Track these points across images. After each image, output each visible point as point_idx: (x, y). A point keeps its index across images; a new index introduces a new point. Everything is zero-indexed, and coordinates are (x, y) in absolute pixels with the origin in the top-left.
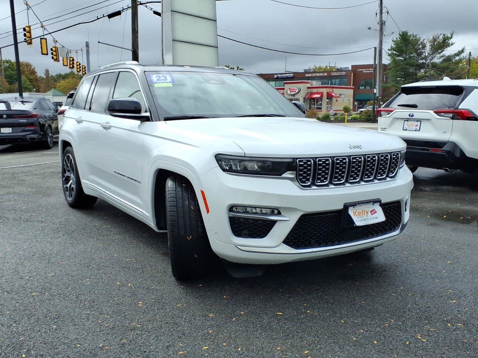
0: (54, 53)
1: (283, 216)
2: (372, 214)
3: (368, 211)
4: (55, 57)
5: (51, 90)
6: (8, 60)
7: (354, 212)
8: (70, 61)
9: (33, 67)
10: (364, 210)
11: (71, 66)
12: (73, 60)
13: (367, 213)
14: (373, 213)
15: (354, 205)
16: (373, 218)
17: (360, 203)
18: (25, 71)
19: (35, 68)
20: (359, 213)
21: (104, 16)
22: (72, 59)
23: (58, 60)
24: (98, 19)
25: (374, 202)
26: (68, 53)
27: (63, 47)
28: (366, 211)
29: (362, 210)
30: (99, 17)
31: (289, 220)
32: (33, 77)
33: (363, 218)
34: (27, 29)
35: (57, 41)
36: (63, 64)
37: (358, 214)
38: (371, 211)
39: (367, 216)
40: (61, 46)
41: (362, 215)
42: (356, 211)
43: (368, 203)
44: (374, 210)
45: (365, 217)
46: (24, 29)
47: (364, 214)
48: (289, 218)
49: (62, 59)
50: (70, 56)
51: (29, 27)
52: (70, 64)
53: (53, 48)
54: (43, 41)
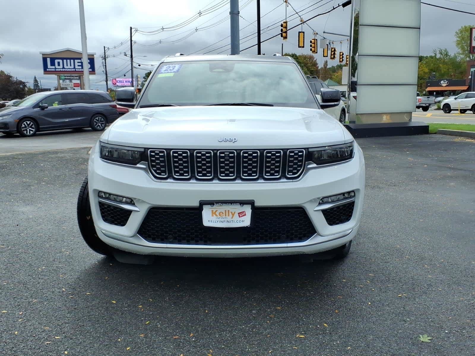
0: (313, 45)
1: (136, 206)
2: (240, 217)
3: (235, 212)
4: (313, 49)
5: (326, 81)
6: (294, 53)
7: (212, 211)
8: (332, 52)
9: (315, 59)
10: (229, 211)
11: (332, 56)
12: (335, 50)
13: (233, 215)
14: (242, 215)
15: (211, 203)
16: (240, 221)
17: (220, 202)
18: (308, 63)
19: (316, 59)
20: (221, 213)
21: (339, 6)
22: (333, 49)
23: (316, 51)
24: (334, 9)
25: (242, 203)
26: (330, 44)
27: (325, 38)
28: (232, 213)
29: (226, 211)
30: (334, 7)
31: (139, 211)
32: (314, 69)
33: (225, 220)
34: (284, 25)
35: (317, 34)
36: (324, 55)
37: (219, 214)
38: (239, 213)
39: (232, 218)
40: (322, 38)
41: (226, 215)
42: (216, 211)
43: (231, 204)
44: (244, 212)
45: (229, 218)
46: (282, 26)
47: (229, 215)
48: (139, 209)
49: (323, 50)
50: (332, 47)
51: (286, 22)
52: (331, 55)
53: (312, 40)
54: (301, 34)
